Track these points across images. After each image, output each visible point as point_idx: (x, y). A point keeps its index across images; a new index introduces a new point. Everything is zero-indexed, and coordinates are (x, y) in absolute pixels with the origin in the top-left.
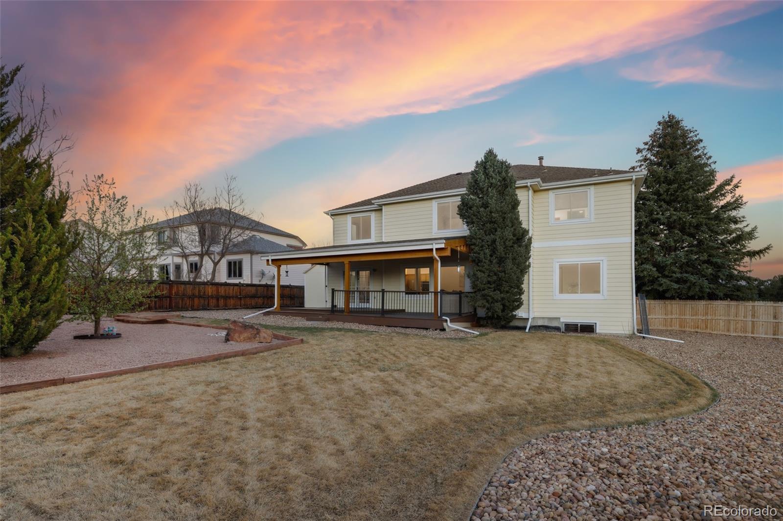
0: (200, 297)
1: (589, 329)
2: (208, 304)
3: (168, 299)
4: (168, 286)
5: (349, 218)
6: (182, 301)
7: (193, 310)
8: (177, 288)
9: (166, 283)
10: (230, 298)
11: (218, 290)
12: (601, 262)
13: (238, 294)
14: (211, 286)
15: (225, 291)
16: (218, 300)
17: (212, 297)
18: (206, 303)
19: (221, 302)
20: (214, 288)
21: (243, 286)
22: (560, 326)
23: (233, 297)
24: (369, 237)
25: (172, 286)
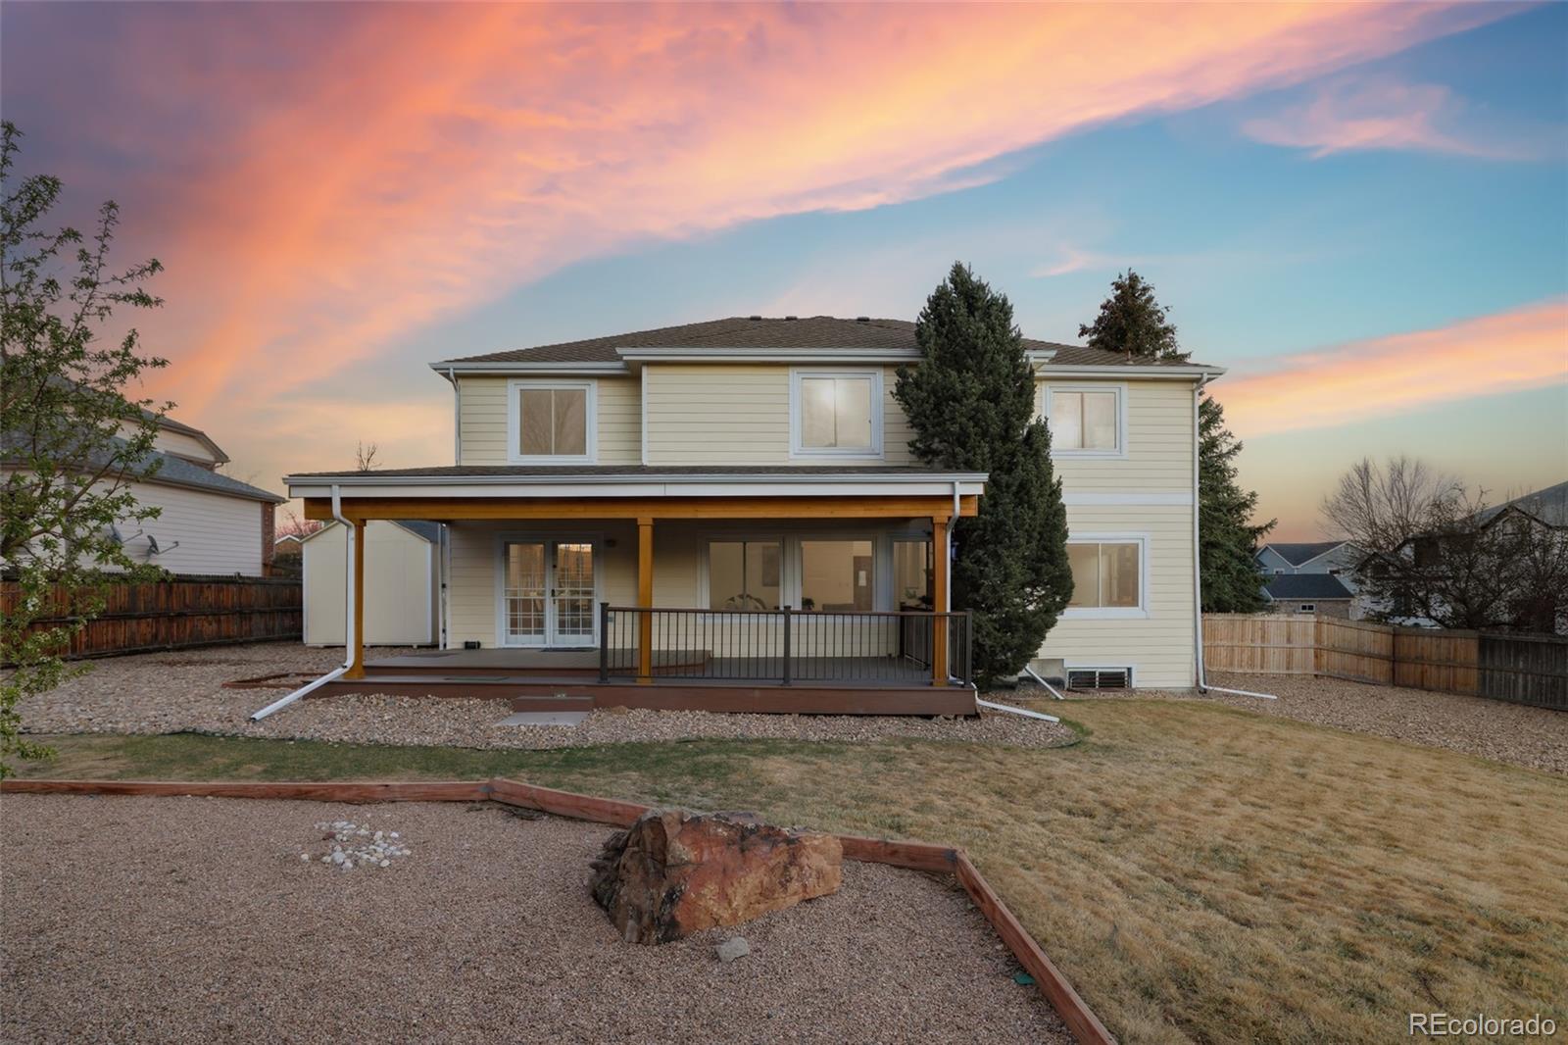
1: (1116, 681)
5: (512, 391)
12: (1140, 542)
22: (1061, 676)
24: (580, 449)
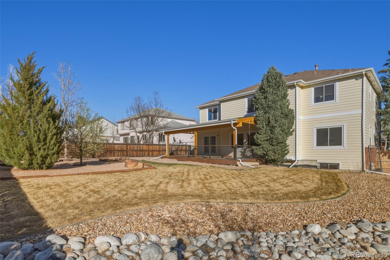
0: (140, 151)
2: (144, 154)
3: (126, 152)
4: (126, 146)
6: (132, 153)
7: (137, 156)
8: (130, 147)
9: (125, 145)
10: (154, 151)
11: (149, 147)
13: (159, 149)
14: (145, 146)
15: (152, 148)
16: (149, 152)
17: (146, 151)
18: (143, 154)
19: (151, 153)
20: (147, 147)
21: (161, 145)
22: (317, 165)
23: (156, 151)
25: (128, 146)
